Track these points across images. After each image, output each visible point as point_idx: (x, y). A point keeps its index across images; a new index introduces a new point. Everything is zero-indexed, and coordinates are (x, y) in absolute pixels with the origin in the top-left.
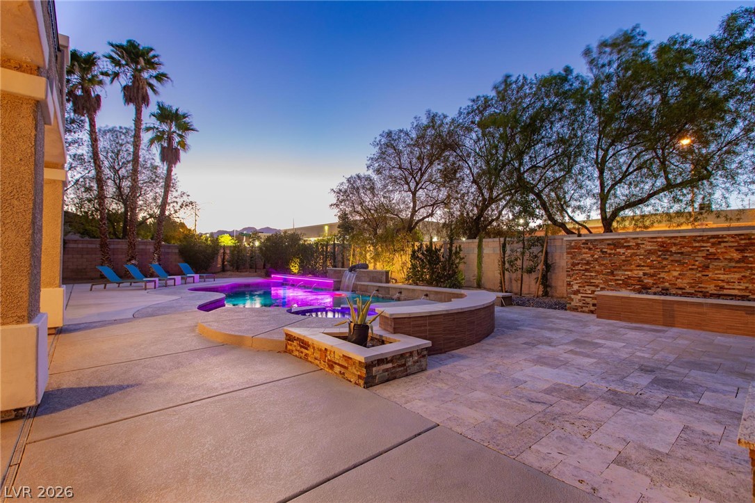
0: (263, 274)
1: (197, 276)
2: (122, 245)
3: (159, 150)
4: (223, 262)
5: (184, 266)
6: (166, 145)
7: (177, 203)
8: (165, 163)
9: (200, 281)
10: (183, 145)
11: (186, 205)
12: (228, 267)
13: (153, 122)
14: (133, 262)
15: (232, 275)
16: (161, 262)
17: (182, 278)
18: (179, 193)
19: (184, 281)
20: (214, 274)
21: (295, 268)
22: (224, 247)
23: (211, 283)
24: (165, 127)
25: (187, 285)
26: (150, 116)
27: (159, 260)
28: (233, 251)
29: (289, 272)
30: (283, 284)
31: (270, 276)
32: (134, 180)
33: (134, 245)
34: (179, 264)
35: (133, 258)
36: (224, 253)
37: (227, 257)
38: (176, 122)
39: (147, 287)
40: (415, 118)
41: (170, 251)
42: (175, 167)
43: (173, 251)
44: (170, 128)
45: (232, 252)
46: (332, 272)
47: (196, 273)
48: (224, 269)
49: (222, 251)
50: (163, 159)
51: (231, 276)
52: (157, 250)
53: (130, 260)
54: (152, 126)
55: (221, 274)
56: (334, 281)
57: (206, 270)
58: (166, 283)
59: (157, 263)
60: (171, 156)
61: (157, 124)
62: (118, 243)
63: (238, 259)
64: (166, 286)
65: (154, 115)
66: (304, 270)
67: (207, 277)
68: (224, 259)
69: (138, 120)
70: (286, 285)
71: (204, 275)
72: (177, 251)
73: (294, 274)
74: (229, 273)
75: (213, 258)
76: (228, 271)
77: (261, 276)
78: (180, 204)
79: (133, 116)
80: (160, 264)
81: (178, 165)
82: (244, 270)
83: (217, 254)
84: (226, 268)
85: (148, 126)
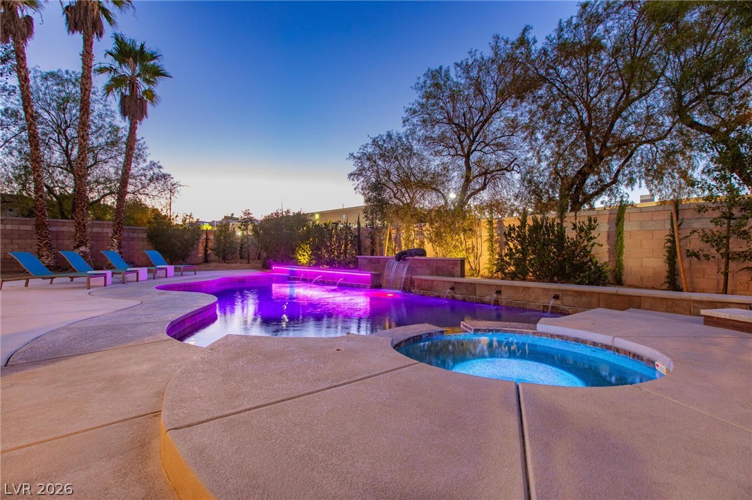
0: (260, 265)
1: (171, 268)
2: (68, 227)
3: (118, 98)
4: (206, 251)
5: (153, 254)
6: (128, 93)
7: (145, 176)
8: (127, 118)
9: (175, 275)
10: (150, 95)
11: (157, 179)
12: (212, 257)
13: (109, 61)
14: (83, 249)
15: (217, 266)
16: (122, 250)
17: (149, 271)
18: (148, 163)
19: (151, 275)
20: (194, 266)
21: (304, 258)
22: (207, 232)
23: (190, 278)
24: (126, 71)
25: (156, 280)
26: (105, 55)
27: (120, 246)
28: (219, 236)
29: (296, 263)
30: (292, 279)
31: (270, 268)
32: (82, 137)
33: (84, 226)
34: (146, 252)
35: (82, 243)
36: (207, 239)
37: (210, 244)
38: (142, 65)
39: (91, 284)
40: (470, 53)
41: (135, 235)
42: (140, 124)
43: (140, 236)
44: (134, 70)
45: (217, 238)
46: (365, 262)
47: (171, 264)
48: (206, 260)
49: (204, 236)
50: (124, 112)
51: (216, 269)
52: (116, 233)
53: (78, 246)
54: (108, 66)
55: (203, 266)
56: (372, 275)
57: (183, 261)
58: (124, 278)
59: (117, 251)
60: (134, 108)
61: (116, 65)
62: (64, 224)
63: (225, 245)
64: (123, 282)
65: (111, 54)
66: (318, 260)
67: (185, 270)
68: (206, 246)
69: (87, 56)
70: (294, 279)
71: (182, 266)
72: (145, 236)
73: (303, 265)
74: (214, 264)
75: (192, 246)
76: (211, 262)
77: (256, 268)
78: (149, 177)
79: (81, 49)
80: (120, 253)
81: (145, 120)
82: (233, 261)
83: (198, 239)
84: (209, 259)
85: (102, 66)
